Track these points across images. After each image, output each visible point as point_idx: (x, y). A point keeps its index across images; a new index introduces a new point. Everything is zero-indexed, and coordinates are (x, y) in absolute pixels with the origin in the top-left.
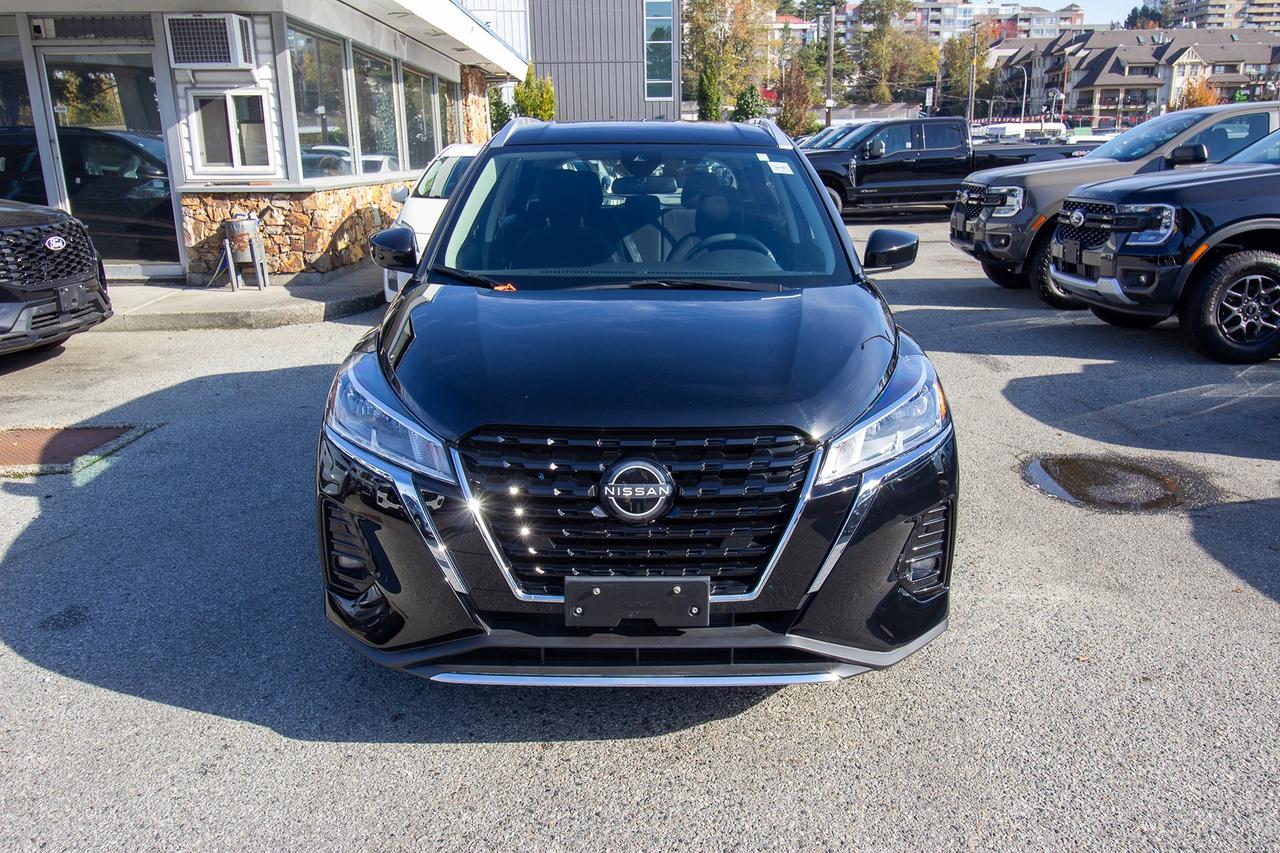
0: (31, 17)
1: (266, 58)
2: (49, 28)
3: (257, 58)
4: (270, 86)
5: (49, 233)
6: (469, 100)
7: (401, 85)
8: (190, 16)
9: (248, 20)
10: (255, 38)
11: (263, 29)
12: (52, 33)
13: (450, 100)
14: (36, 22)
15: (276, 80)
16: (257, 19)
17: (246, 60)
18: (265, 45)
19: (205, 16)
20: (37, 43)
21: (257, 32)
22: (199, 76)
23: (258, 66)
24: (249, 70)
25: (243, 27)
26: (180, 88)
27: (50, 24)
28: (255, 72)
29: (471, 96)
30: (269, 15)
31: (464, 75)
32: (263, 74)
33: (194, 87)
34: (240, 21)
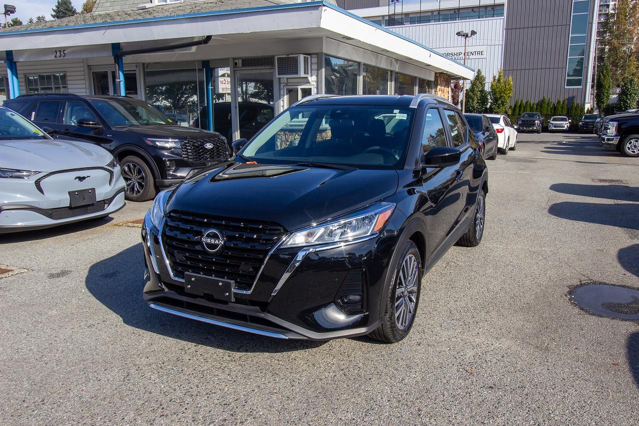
0: (234, 59)
1: (315, 72)
2: (240, 62)
3: (311, 72)
4: (315, 83)
5: (207, 142)
6: (438, 89)
7: (393, 83)
8: (285, 56)
9: (309, 57)
10: (311, 63)
11: (315, 60)
12: (241, 65)
13: (428, 89)
14: (236, 61)
15: (317, 82)
16: (313, 56)
17: (305, 73)
18: (315, 67)
19: (291, 56)
20: (235, 69)
21: (312, 62)
22: (289, 80)
23: (311, 76)
24: (307, 78)
25: (306, 60)
26: (282, 85)
27: (240, 61)
28: (309, 78)
29: (439, 87)
30: (317, 54)
31: (436, 77)
32: (312, 79)
33: (287, 85)
34: (304, 57)
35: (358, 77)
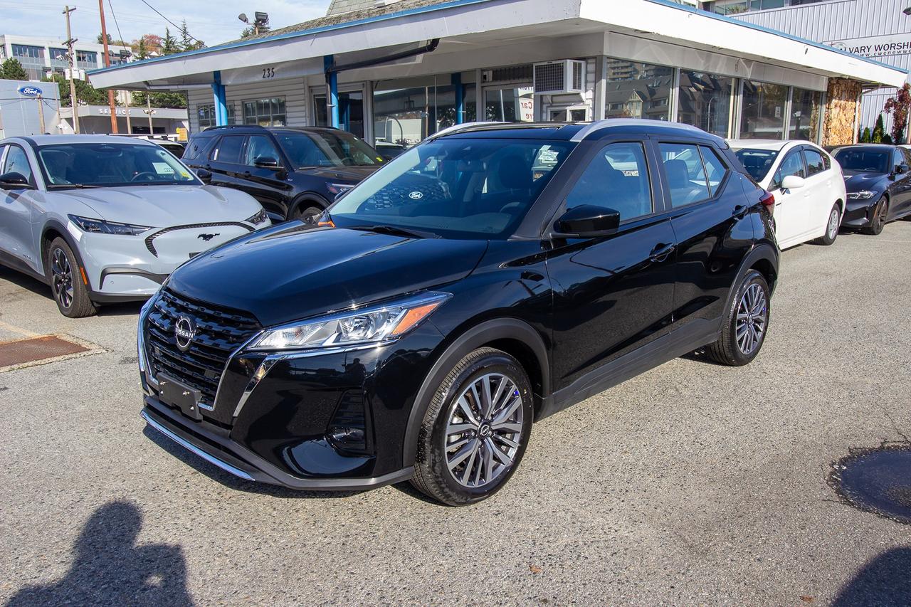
0: (483, 70)
1: (591, 85)
2: (490, 75)
3: (586, 86)
4: (590, 102)
6: (832, 105)
7: (740, 98)
8: (546, 63)
9: (583, 63)
10: (587, 72)
11: (592, 67)
12: (491, 79)
13: (816, 105)
14: (485, 73)
15: (594, 100)
16: (589, 61)
17: (575, 87)
18: (591, 77)
19: (554, 62)
20: (483, 85)
21: (588, 69)
22: (555, 99)
23: (586, 91)
24: (578, 94)
25: (577, 69)
26: (545, 106)
27: (491, 73)
28: (583, 95)
29: (834, 101)
30: (595, 58)
31: (830, 85)
32: (587, 96)
33: (551, 106)
34: (575, 64)
35: (671, 89)
